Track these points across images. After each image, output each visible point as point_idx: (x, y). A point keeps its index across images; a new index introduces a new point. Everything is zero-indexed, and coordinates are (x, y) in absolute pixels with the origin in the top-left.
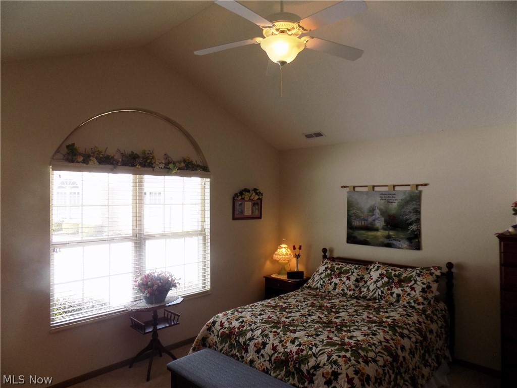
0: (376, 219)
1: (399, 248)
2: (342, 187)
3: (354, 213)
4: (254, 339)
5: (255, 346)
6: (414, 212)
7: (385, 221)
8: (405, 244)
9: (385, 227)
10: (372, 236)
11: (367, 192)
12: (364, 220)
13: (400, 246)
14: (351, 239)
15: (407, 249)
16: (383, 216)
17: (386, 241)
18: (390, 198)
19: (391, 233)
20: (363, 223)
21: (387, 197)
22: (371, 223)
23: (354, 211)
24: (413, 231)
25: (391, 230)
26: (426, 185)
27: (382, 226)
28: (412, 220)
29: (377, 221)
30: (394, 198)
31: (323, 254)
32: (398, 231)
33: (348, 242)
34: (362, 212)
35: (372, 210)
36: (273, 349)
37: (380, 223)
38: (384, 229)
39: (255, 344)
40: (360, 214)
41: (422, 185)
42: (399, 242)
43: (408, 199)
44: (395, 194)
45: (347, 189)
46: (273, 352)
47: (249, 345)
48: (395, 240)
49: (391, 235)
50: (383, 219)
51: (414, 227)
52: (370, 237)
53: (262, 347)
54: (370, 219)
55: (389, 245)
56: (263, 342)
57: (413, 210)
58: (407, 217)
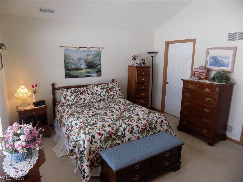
0: (82, 64)
1: (93, 77)
2: (61, 47)
3: (69, 62)
4: (126, 129)
5: (129, 131)
6: (99, 60)
7: (86, 65)
8: (95, 74)
9: (86, 68)
10: (80, 73)
11: (76, 50)
12: (76, 65)
13: (93, 76)
14: (68, 76)
15: (96, 76)
16: (85, 63)
17: (87, 74)
18: (89, 54)
19: (89, 70)
20: (75, 67)
21: (87, 53)
22: (79, 67)
23: (70, 60)
24: (99, 68)
25: (89, 69)
26: (103, 48)
27: (85, 67)
28: (98, 63)
29: (82, 65)
30: (90, 54)
31: (52, 87)
32: (92, 69)
33: (66, 78)
34: (74, 61)
35: (79, 60)
36: (137, 127)
37: (84, 66)
38: (86, 69)
39: (128, 130)
40: (73, 62)
41: (102, 48)
42: (93, 74)
43: (97, 54)
44: (90, 52)
45: (64, 48)
46: (138, 128)
47: (125, 133)
48: (91, 73)
49: (89, 71)
50: (85, 64)
51: (99, 67)
52: (79, 73)
53: (132, 129)
54: (79, 64)
55: (88, 76)
56: (131, 127)
57: (99, 59)
58: (97, 62)
